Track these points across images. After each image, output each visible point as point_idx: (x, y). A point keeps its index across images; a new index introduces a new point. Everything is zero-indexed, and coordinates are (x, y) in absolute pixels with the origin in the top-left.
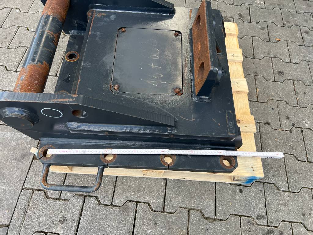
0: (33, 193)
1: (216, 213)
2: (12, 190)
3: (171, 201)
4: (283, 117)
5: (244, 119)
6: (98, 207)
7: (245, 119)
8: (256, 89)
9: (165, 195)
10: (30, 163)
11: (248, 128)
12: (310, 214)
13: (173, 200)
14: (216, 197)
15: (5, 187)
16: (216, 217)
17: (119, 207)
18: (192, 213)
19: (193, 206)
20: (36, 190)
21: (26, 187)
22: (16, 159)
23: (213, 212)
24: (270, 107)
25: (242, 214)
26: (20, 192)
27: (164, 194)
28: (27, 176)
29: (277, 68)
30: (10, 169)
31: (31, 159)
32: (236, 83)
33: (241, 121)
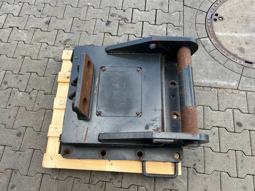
4: (33, 99)
7: (63, 79)
8: (43, 120)
12: (43, 49)
24: (39, 106)
33: (66, 78)
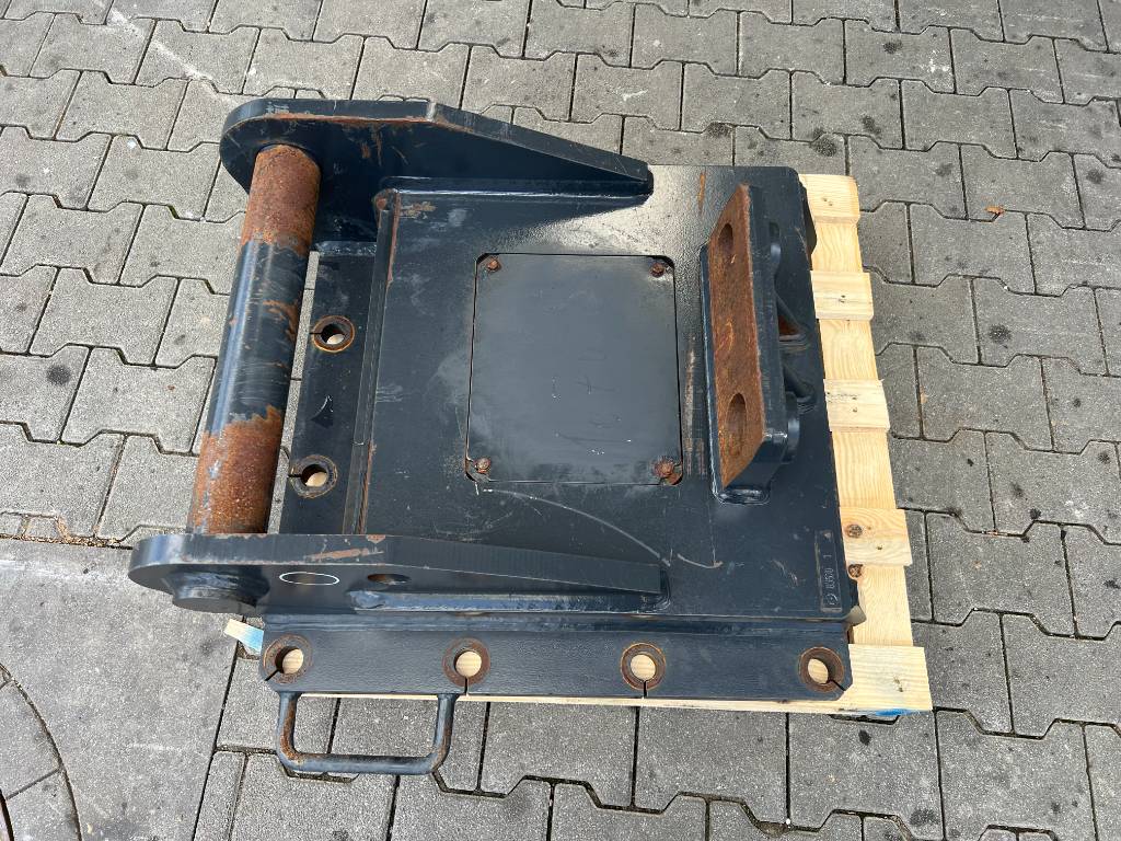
0: (247, 759)
1: (788, 807)
2: (184, 753)
3: (652, 775)
4: (1002, 486)
5: (874, 524)
6: (440, 800)
7: (877, 523)
8: (918, 393)
9: (635, 755)
10: (229, 669)
11: (888, 551)
12: (1075, 804)
13: (658, 771)
14: (788, 757)
15: (165, 745)
16: (788, 822)
17: (501, 796)
18: (716, 808)
19: (719, 788)
20: (253, 751)
21: (223, 743)
22: (185, 658)
23: (781, 804)
24: (963, 455)
25: (867, 811)
26: (208, 760)
27: (632, 753)
28: (223, 711)
29: (989, 317)
30: (172, 691)
31: (231, 656)
32: (850, 399)
33: (865, 529)
